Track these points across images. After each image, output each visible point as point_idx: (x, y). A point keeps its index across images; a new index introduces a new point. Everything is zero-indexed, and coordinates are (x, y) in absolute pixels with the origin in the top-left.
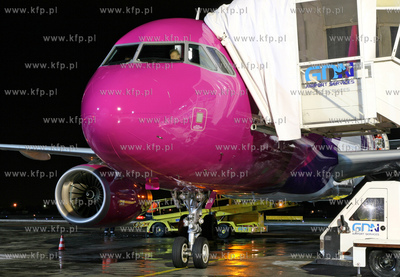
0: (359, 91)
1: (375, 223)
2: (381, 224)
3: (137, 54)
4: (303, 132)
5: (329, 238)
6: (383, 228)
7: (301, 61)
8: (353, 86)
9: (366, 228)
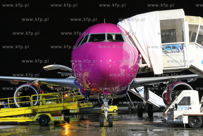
0: (184, 55)
1: (187, 106)
2: (190, 106)
3: (106, 38)
4: (164, 71)
5: (169, 113)
6: (190, 108)
7: (162, 43)
8: (181, 53)
9: (184, 108)
